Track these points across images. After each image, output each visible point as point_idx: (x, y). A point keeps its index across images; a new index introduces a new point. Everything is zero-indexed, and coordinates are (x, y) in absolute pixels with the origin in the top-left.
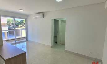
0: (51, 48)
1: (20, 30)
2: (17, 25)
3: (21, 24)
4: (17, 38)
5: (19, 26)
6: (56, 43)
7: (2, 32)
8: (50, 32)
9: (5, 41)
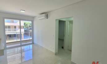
0: (54, 56)
6: (63, 48)
8: (53, 36)
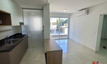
1: (65, 28)
2: (63, 23)
3: (66, 23)
4: (60, 34)
5: (65, 24)
7: (51, 29)
9: (52, 36)
